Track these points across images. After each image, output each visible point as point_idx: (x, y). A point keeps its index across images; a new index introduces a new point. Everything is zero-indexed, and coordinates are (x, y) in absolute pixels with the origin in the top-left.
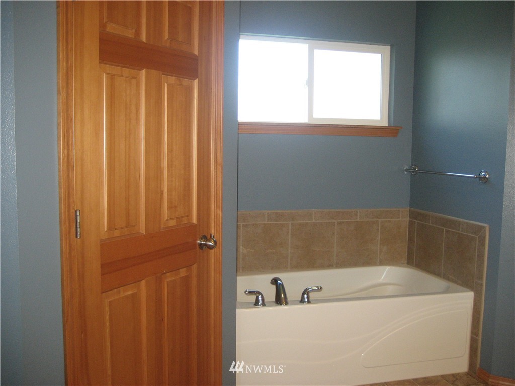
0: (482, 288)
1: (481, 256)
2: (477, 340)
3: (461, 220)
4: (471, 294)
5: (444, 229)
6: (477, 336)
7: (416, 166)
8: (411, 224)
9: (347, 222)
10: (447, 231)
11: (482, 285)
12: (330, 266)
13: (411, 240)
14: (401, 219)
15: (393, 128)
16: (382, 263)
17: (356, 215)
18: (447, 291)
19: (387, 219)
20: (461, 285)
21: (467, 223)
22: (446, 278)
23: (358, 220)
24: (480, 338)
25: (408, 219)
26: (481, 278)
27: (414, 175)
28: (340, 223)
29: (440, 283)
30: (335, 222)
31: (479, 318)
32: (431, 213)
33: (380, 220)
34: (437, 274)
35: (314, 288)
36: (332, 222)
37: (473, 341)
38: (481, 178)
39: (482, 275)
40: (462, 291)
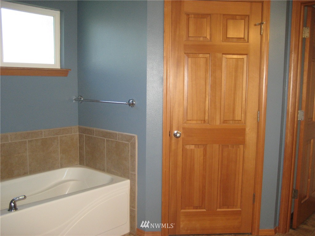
0: (135, 177)
1: (133, 156)
2: (135, 211)
3: (117, 132)
4: (127, 182)
5: (106, 139)
6: (134, 208)
7: (81, 96)
8: (80, 136)
9: (35, 140)
10: (107, 141)
11: (135, 175)
12: (25, 174)
13: (81, 148)
14: (73, 134)
15: (64, 70)
16: (62, 166)
17: (42, 134)
18: (112, 182)
19: (64, 135)
20: (121, 176)
21: (122, 134)
22: (109, 171)
23: (43, 137)
24: (136, 210)
25: (78, 133)
26: (134, 171)
27: (81, 103)
28: (29, 141)
29: (105, 177)
30: (26, 141)
31: (135, 197)
32: (95, 129)
33: (59, 136)
34: (102, 170)
35: (21, 198)
36: (24, 141)
37: (132, 212)
38: (130, 104)
39: (135, 168)
40: (124, 180)
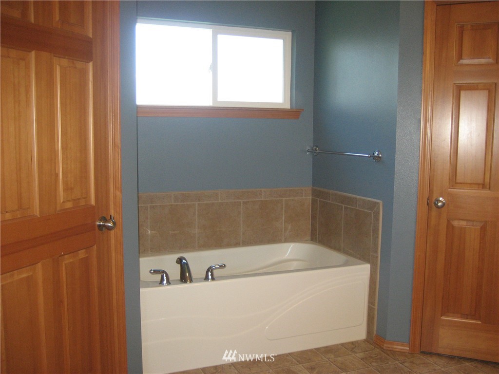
0: (377, 261)
1: (376, 230)
2: (374, 309)
3: (358, 197)
4: (367, 266)
5: (343, 206)
6: (374, 305)
7: (317, 146)
8: (314, 202)
9: (252, 201)
10: (346, 208)
11: (377, 257)
12: (237, 245)
13: (314, 217)
14: (304, 197)
15: (295, 110)
16: (286, 241)
17: (261, 194)
18: (346, 264)
19: (291, 198)
20: (360, 259)
21: (364, 200)
22: (346, 253)
23: (262, 199)
24: (376, 307)
25: (311, 197)
26: (376, 252)
27: (316, 155)
28: (244, 203)
29: (340, 257)
30: (240, 202)
31: (375, 289)
32: (331, 191)
33: (284, 199)
34: (338, 250)
35: (217, 266)
36: (237, 202)
37: (370, 310)
38: (374, 158)
39: (377, 249)
40: (360, 264)
